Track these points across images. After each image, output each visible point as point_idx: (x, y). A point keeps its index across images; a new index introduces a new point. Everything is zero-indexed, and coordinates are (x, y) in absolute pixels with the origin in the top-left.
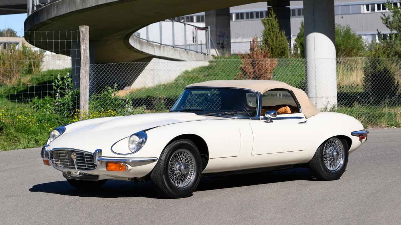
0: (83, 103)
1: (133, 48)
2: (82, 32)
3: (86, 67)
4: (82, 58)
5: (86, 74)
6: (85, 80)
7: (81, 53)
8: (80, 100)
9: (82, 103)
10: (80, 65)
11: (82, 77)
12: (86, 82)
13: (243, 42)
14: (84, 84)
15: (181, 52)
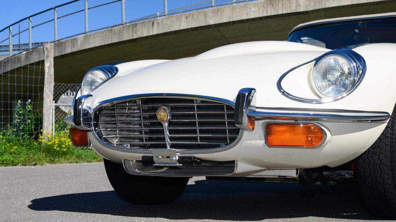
0: (47, 124)
2: (47, 49)
3: (50, 86)
4: (46, 77)
5: (50, 93)
6: (49, 100)
7: (45, 71)
8: (43, 121)
9: (45, 124)
10: (43, 84)
11: (46, 96)
12: (50, 102)
14: (47, 104)
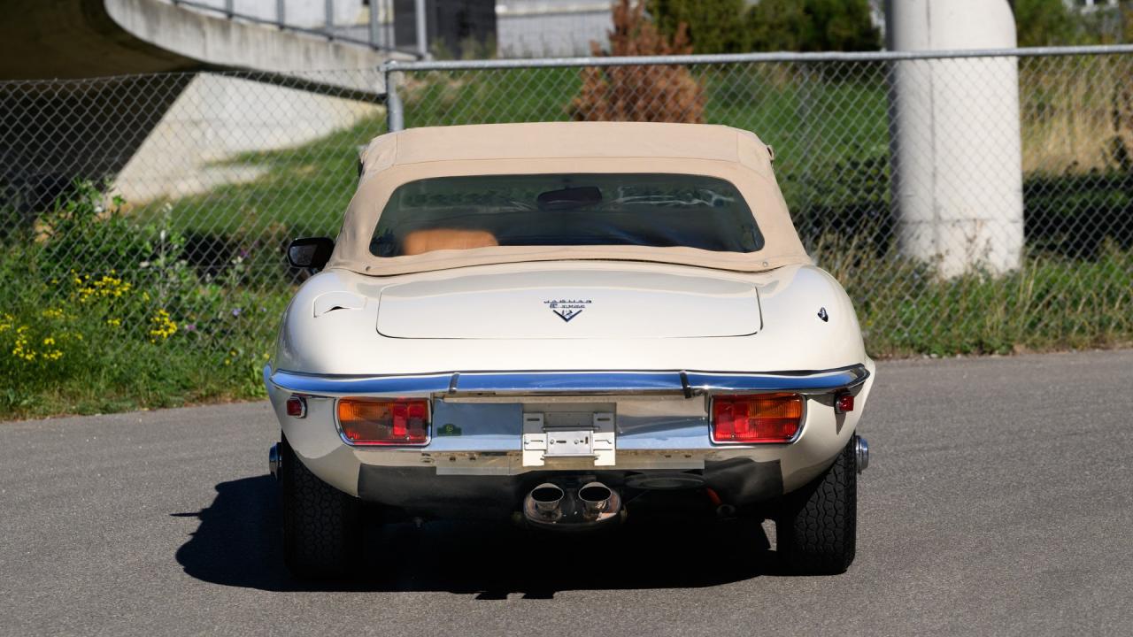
1: (118, 29)
13: (566, 14)
15: (312, 46)
